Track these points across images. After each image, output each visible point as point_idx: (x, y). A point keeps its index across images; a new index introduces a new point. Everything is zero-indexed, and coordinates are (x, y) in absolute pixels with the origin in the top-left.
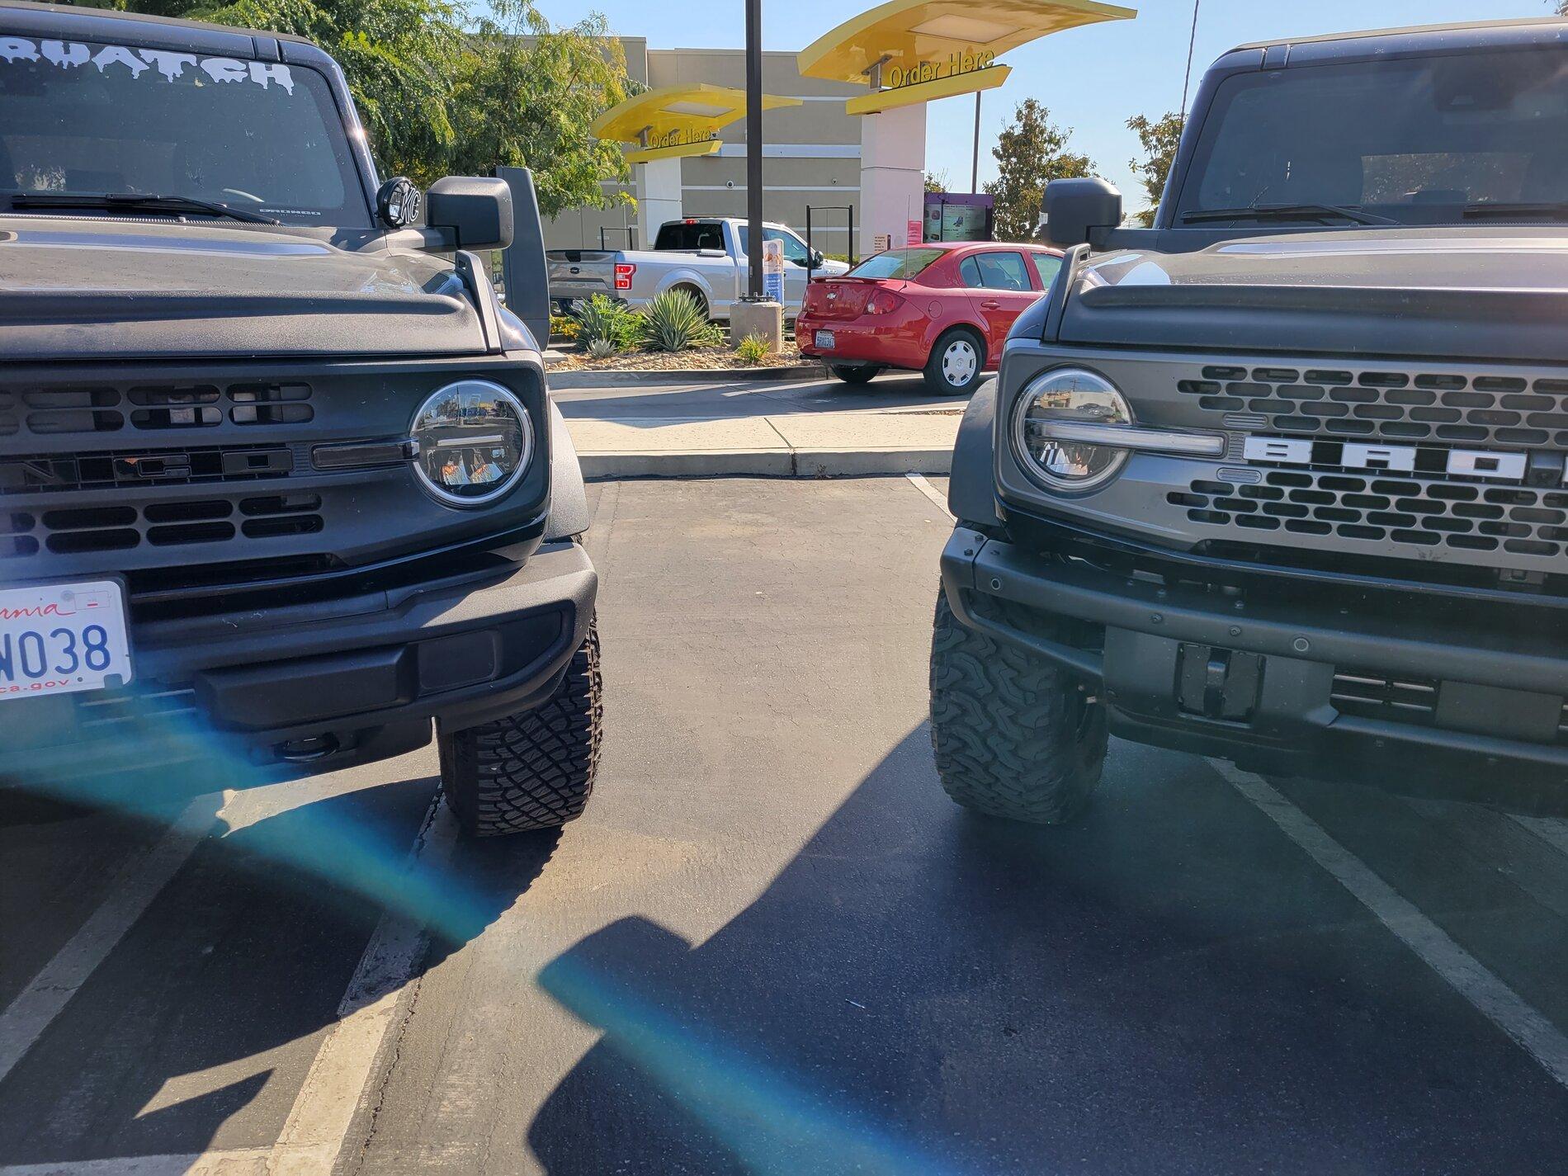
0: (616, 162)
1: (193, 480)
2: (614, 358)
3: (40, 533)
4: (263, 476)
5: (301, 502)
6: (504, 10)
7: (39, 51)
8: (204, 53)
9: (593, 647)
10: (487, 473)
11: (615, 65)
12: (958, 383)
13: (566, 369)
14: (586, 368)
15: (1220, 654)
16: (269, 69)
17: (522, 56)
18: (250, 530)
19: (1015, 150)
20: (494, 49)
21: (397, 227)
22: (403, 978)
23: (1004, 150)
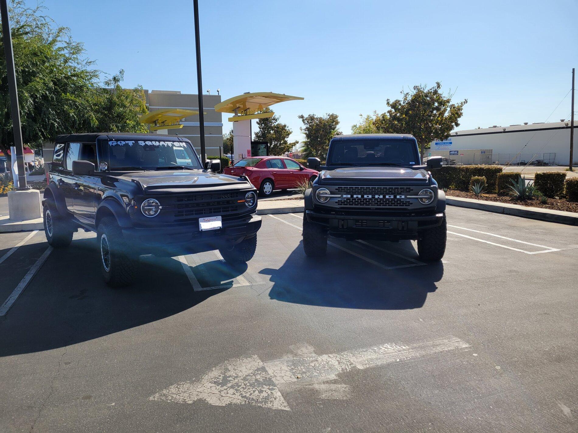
7: (152, 143)
8: (174, 142)
11: (142, 100)
12: (267, 193)
15: (343, 220)
19: (263, 122)
23: (260, 122)
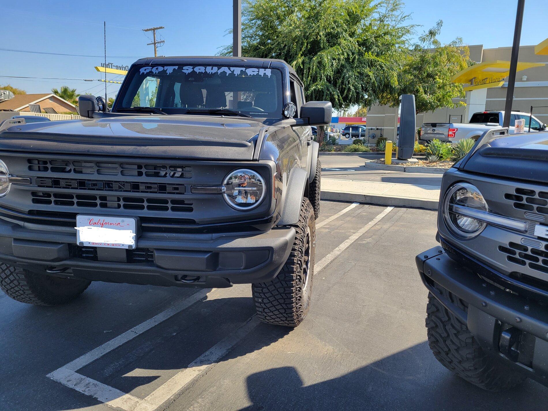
0: (460, 91)
1: (159, 193)
2: (437, 163)
3: (122, 203)
4: (177, 193)
5: (188, 203)
6: (424, 40)
7: (205, 70)
8: (248, 67)
9: (298, 265)
10: (251, 200)
11: (465, 56)
13: (417, 166)
14: (425, 166)
16: (265, 70)
17: (428, 56)
18: (173, 209)
20: (419, 54)
21: (288, 118)
22: (212, 361)
